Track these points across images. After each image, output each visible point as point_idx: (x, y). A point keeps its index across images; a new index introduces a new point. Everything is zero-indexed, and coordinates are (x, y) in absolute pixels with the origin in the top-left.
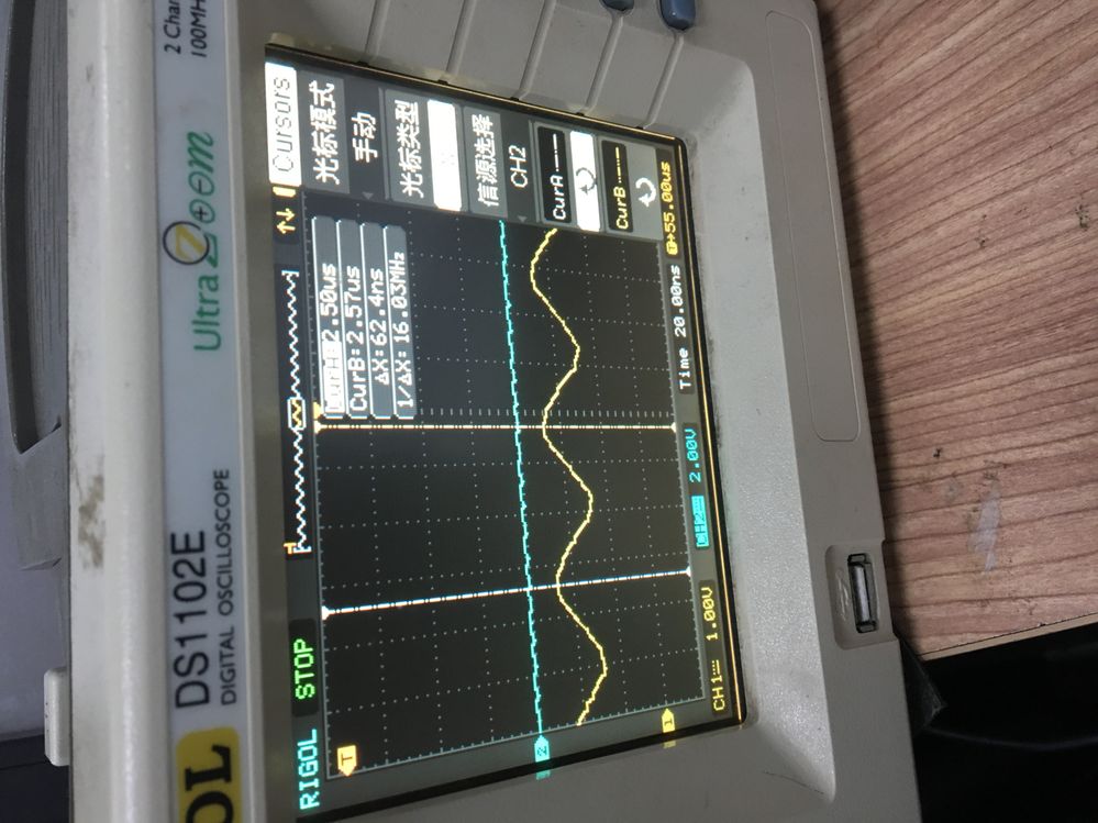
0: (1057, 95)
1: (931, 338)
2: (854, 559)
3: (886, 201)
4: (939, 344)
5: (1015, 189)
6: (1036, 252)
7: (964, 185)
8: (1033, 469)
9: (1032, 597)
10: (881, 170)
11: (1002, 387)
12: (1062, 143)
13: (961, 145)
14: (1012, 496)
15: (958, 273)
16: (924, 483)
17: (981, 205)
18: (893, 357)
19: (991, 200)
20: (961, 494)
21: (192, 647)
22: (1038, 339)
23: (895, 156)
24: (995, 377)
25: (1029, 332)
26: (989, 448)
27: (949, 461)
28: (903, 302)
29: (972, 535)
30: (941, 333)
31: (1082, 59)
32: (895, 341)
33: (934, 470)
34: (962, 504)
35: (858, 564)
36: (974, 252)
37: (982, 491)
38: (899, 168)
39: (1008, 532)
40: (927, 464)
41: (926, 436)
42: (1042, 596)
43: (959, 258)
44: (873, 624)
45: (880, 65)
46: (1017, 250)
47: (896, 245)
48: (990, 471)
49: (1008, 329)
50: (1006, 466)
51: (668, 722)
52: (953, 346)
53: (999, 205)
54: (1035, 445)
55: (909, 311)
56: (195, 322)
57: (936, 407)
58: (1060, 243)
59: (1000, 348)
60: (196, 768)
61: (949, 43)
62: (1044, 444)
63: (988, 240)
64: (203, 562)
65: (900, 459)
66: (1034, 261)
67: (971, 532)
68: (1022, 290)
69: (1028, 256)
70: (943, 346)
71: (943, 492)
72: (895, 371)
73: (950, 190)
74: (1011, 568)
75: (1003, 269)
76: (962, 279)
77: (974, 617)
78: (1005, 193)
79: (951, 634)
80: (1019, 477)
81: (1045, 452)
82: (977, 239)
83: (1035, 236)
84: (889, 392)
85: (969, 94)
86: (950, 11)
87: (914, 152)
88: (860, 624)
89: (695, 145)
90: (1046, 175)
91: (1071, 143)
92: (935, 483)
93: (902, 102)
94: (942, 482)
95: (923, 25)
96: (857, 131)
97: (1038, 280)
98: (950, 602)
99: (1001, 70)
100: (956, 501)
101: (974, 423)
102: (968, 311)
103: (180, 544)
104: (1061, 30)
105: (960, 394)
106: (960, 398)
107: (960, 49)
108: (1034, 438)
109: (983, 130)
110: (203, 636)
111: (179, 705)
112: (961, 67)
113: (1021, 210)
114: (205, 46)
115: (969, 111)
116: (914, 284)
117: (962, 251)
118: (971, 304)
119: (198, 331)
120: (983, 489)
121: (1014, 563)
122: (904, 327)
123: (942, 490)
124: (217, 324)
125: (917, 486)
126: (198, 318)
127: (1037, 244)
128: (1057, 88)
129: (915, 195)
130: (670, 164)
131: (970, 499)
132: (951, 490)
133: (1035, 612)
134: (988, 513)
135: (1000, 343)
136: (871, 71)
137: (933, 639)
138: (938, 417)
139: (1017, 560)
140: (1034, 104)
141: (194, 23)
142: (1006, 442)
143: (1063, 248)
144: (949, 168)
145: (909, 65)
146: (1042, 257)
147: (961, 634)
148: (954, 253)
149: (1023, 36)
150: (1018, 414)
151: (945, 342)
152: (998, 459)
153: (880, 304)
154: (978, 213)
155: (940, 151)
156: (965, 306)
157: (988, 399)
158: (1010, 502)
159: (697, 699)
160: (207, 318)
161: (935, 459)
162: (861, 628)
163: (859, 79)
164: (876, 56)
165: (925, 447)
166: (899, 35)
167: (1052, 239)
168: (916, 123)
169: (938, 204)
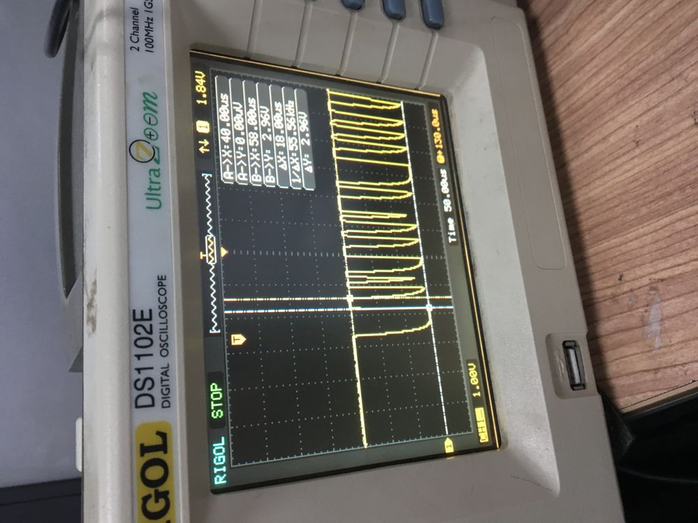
0: (675, 47)
1: (612, 205)
2: (567, 344)
3: (578, 125)
4: (616, 209)
5: (654, 107)
6: (671, 143)
7: (624, 108)
8: (680, 280)
9: (686, 364)
10: (574, 107)
11: (656, 231)
12: (680, 75)
13: (620, 85)
14: (668, 300)
15: (623, 163)
16: (614, 297)
17: (635, 119)
18: (590, 220)
19: (641, 115)
20: (636, 302)
21: (144, 374)
22: (676, 198)
23: (582, 97)
24: (652, 225)
25: (670, 194)
26: (651, 270)
27: (628, 281)
28: (592, 186)
29: (646, 327)
30: (617, 202)
31: (688, 23)
32: (589, 211)
33: (619, 288)
34: (638, 308)
35: (570, 347)
36: (633, 149)
37: (648, 299)
38: (584, 104)
39: (667, 324)
40: (615, 286)
41: (613, 268)
42: (692, 362)
43: (624, 154)
44: (583, 385)
45: (569, 44)
46: (659, 144)
47: (586, 151)
48: (653, 285)
49: (657, 194)
50: (662, 280)
51: (449, 446)
52: (625, 209)
53: (645, 118)
54: (679, 265)
55: (597, 191)
56: (147, 194)
57: (617, 248)
58: (684, 136)
59: (653, 206)
60: (146, 444)
61: (608, 25)
62: (685, 263)
63: (640, 140)
64: (151, 326)
65: (598, 285)
66: (671, 149)
67: (644, 325)
68: (663, 169)
69: (665, 147)
70: (619, 210)
71: (626, 302)
72: (590, 230)
73: (616, 113)
74: (671, 346)
75: (651, 157)
76: (627, 167)
77: (651, 381)
78: (649, 110)
79: (637, 394)
80: (671, 287)
81: (686, 268)
82: (634, 141)
83: (669, 134)
84: (588, 243)
85: (622, 54)
86: (607, 6)
87: (592, 94)
88: (573, 386)
89: (452, 98)
90: (672, 96)
91: (685, 75)
92: (620, 297)
93: (584, 64)
94: (625, 295)
95: (592, 17)
96: (557, 86)
97: (672, 161)
98: (635, 373)
99: (640, 37)
100: (634, 307)
101: (641, 256)
102: (632, 186)
103: (138, 316)
104: (674, 7)
105: (631, 239)
106: (631, 241)
107: (615, 28)
108: (679, 260)
109: (633, 74)
110: (152, 368)
111: (137, 407)
112: (617, 39)
113: (658, 120)
114: (153, 47)
115: (624, 64)
116: (599, 174)
117: (626, 149)
118: (633, 181)
119: (147, 199)
120: (650, 297)
121: (673, 343)
122: (594, 201)
123: (625, 301)
124: (159, 195)
125: (610, 300)
126: (148, 191)
127: (670, 139)
128: (674, 42)
129: (595, 119)
130: (438, 110)
131: (642, 305)
132: (631, 300)
133: (688, 373)
134: (654, 313)
135: (653, 203)
136: (564, 48)
137: (626, 398)
138: (620, 255)
139: (674, 341)
140: (661, 54)
141: (146, 35)
142: (662, 265)
143: (686, 140)
144: (614, 100)
145: (586, 41)
146: (674, 146)
147: (644, 392)
148: (621, 151)
149: (651, 15)
150: (668, 247)
151: (620, 207)
152: (657, 276)
153: (579, 189)
154: (633, 125)
155: (608, 90)
156: (630, 183)
157: (648, 239)
158: (666, 303)
159: (467, 433)
160: (153, 192)
161: (619, 282)
162: (574, 388)
163: (557, 54)
164: (565, 39)
165: (612, 275)
166: (578, 25)
167: (679, 135)
168: (592, 76)
169: (609, 123)
